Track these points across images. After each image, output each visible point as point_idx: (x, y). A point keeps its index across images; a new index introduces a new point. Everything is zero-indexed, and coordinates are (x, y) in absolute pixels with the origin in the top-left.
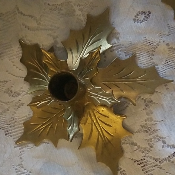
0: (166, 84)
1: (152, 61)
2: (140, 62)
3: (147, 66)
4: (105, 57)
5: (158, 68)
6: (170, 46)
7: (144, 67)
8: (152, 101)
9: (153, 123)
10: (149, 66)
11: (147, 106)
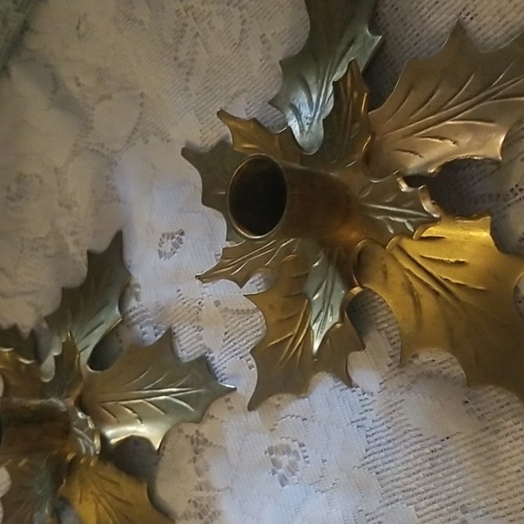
0: (227, 396)
1: (201, 342)
2: (182, 348)
3: (194, 355)
4: (121, 341)
5: (213, 359)
6: (223, 306)
7: (189, 357)
8: (206, 441)
9: (211, 494)
10: (198, 355)
11: (196, 452)
